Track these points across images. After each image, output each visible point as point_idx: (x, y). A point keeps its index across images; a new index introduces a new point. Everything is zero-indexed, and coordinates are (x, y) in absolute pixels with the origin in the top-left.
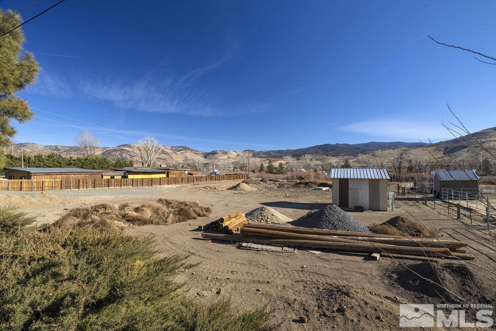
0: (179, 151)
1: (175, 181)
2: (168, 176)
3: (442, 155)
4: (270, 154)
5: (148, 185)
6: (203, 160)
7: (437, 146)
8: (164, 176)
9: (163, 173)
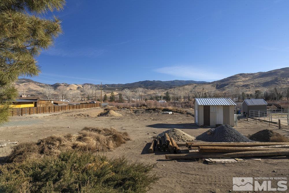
0: (21, 83)
1: (44, 110)
2: (35, 106)
3: (215, 89)
4: (106, 87)
5: (18, 114)
6: (53, 91)
7: (213, 83)
8: (32, 105)
9: (32, 103)
